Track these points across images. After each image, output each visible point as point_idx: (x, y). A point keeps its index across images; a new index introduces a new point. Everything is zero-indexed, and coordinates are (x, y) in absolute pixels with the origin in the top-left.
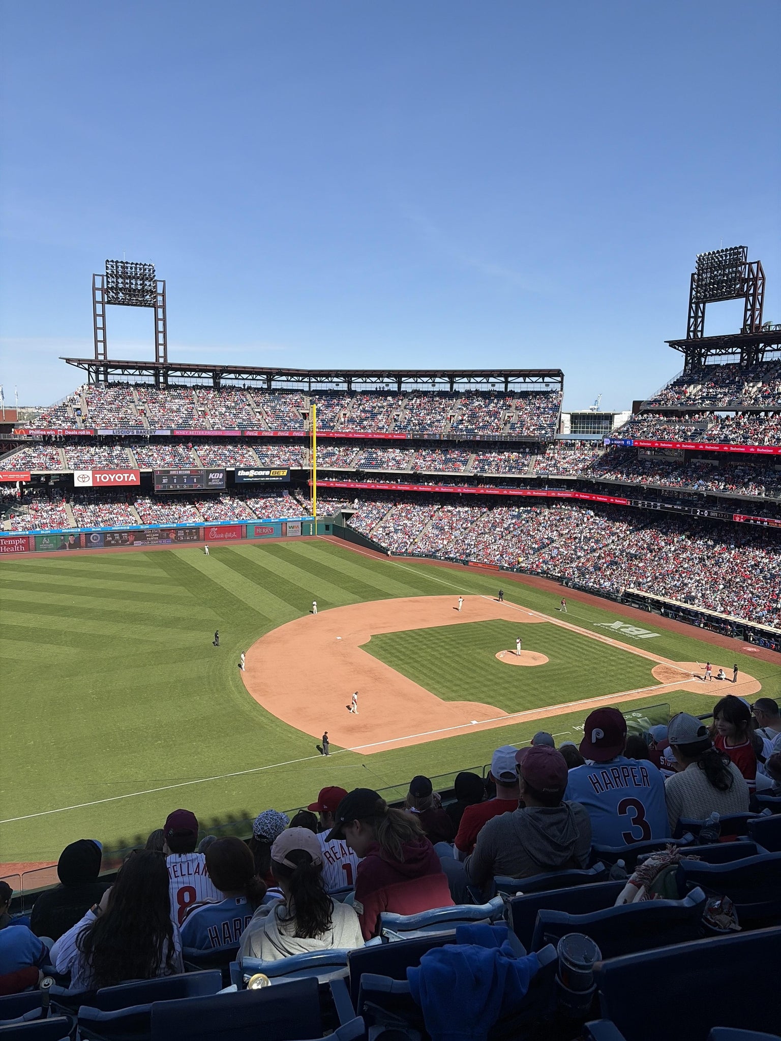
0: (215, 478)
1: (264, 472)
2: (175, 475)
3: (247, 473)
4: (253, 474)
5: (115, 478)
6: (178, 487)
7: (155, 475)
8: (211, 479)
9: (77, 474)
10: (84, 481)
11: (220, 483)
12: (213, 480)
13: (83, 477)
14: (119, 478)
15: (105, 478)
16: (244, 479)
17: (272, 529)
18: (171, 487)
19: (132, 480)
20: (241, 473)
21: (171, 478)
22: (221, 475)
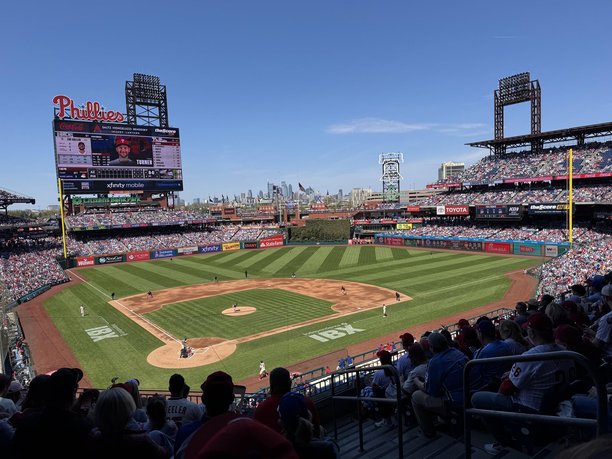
0: (513, 210)
1: (551, 206)
2: (488, 209)
3: (537, 207)
4: (542, 208)
5: (456, 210)
6: (490, 216)
7: (476, 208)
8: (511, 211)
9: (438, 208)
10: (441, 212)
11: (517, 214)
12: (512, 212)
13: (441, 209)
14: (458, 210)
15: (451, 210)
16: (535, 212)
17: (533, 249)
18: (485, 216)
19: (465, 211)
20: (533, 207)
21: (485, 210)
22: (518, 208)
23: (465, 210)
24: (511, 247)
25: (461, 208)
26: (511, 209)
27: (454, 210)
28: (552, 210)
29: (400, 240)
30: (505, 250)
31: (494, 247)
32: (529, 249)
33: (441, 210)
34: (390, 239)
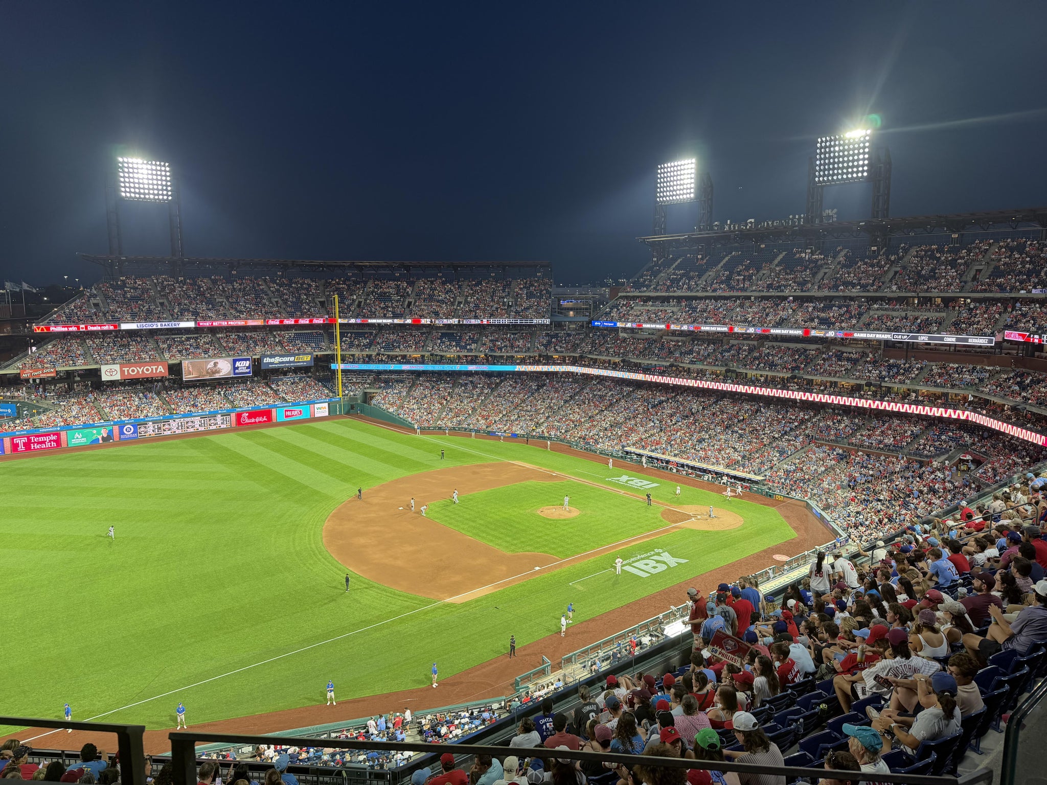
23: (161, 369)
24: (274, 414)
25: (154, 367)
26: (238, 364)
27: (140, 371)
28: (290, 362)
29: (54, 438)
30: (265, 419)
31: (249, 417)
32: (296, 413)
33: (110, 372)
34: (25, 440)
